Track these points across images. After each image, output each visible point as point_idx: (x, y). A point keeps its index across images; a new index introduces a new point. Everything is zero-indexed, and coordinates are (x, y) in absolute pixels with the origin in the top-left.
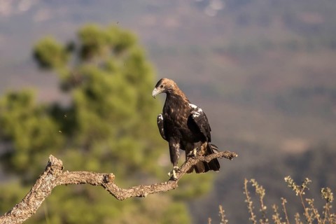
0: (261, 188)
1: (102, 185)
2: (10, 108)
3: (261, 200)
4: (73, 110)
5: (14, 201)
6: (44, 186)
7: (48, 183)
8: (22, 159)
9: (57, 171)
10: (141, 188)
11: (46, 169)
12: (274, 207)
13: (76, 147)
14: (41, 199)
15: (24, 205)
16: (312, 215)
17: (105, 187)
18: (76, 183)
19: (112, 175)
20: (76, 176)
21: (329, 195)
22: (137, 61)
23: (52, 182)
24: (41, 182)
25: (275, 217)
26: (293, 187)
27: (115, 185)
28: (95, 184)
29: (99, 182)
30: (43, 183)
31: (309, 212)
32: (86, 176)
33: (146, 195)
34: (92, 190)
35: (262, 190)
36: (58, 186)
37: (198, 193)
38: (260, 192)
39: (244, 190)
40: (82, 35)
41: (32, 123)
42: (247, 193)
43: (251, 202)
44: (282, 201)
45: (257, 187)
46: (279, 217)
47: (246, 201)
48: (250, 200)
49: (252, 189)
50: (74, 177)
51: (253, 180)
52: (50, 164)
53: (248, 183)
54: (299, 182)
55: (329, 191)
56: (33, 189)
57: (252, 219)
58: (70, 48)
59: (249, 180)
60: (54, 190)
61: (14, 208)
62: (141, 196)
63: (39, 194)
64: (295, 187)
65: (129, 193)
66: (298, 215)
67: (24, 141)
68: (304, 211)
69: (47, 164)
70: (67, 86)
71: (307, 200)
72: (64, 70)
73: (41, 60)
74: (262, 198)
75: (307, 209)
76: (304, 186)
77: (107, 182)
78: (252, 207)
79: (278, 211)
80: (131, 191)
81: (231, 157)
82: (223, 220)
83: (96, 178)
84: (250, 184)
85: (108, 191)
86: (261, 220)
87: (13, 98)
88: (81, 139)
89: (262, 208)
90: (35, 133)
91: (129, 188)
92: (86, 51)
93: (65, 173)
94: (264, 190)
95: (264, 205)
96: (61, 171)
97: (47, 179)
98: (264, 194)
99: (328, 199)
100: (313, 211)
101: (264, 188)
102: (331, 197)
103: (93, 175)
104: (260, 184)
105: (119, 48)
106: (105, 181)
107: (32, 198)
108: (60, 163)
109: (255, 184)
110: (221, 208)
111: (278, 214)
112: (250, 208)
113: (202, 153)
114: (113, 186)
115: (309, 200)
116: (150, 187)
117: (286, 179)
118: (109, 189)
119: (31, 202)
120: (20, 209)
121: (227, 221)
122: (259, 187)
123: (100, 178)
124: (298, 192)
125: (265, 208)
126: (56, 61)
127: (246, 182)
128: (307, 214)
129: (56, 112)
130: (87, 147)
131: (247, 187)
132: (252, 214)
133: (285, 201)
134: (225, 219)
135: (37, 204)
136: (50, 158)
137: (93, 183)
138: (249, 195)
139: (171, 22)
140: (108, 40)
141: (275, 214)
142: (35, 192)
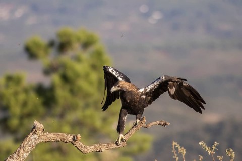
0: (183, 148)
1: (72, 143)
2: (7, 86)
3: (183, 157)
4: (52, 89)
5: (9, 153)
6: (30, 143)
7: (33, 141)
8: (14, 122)
9: (39, 132)
10: (100, 145)
11: (32, 131)
13: (53, 116)
14: (28, 152)
15: (16, 156)
17: (74, 145)
18: (53, 141)
19: (79, 136)
20: (53, 136)
21: (232, 154)
22: (99, 54)
23: (36, 140)
24: (28, 140)
26: (206, 149)
27: (81, 143)
28: (67, 142)
29: (70, 141)
30: (29, 141)
32: (61, 136)
33: (103, 150)
34: (64, 146)
36: (40, 143)
37: (141, 150)
38: (182, 151)
40: (60, 35)
41: (22, 97)
42: (174, 151)
43: (178, 158)
44: (200, 158)
45: (179, 148)
47: (174, 157)
48: (177, 157)
50: (52, 136)
51: (176, 144)
52: (34, 127)
54: (210, 145)
55: (232, 150)
56: (22, 145)
58: (51, 44)
60: (37, 146)
61: (8, 158)
62: (99, 152)
63: (27, 148)
64: (207, 149)
65: (91, 149)
67: (16, 110)
69: (32, 127)
70: (48, 72)
71: (218, 157)
72: (46, 60)
73: (31, 53)
74: (183, 155)
76: (214, 148)
77: (75, 141)
80: (93, 147)
81: (165, 125)
83: (68, 138)
85: (76, 147)
87: (9, 79)
88: (58, 110)
90: (25, 104)
91: (92, 146)
92: (62, 46)
93: (45, 134)
94: (185, 150)
96: (43, 132)
97: (32, 138)
98: (185, 152)
99: (231, 156)
103: (66, 136)
104: (181, 146)
105: (86, 45)
106: (74, 140)
107: (22, 152)
108: (42, 126)
109: (178, 146)
113: (144, 121)
114: (79, 144)
115: (220, 157)
116: (106, 145)
117: (200, 143)
118: (77, 146)
119: (20, 154)
120: (13, 159)
122: (181, 148)
123: (70, 138)
124: (210, 152)
126: (41, 53)
129: (40, 90)
130: (62, 116)
131: (174, 148)
133: (202, 158)
135: (25, 155)
136: (35, 123)
137: (65, 141)
138: (176, 153)
139: (124, 27)
140: (78, 39)
142: (23, 147)
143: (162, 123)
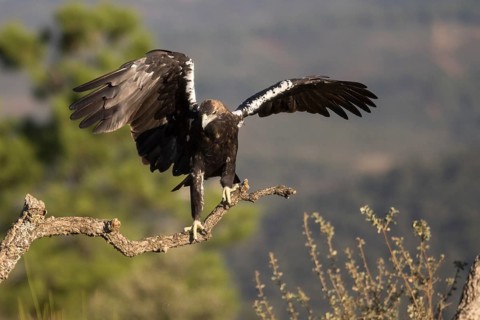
0: (328, 225)
1: (103, 236)
3: (329, 243)
4: (53, 126)
6: (18, 239)
7: (24, 234)
9: (37, 217)
10: (160, 239)
11: (22, 215)
12: (347, 251)
13: (60, 179)
14: (16, 257)
16: (401, 260)
17: (106, 239)
18: (65, 233)
19: (117, 222)
20: (64, 223)
21: (424, 230)
23: (30, 233)
24: (14, 233)
25: (349, 265)
26: (373, 222)
27: (120, 236)
28: (92, 235)
29: (99, 231)
30: (17, 235)
31: (398, 256)
32: (79, 224)
33: (166, 248)
35: (329, 228)
36: (39, 239)
38: (327, 231)
39: (304, 229)
40: (60, 18)
42: (307, 233)
43: (314, 246)
44: (358, 242)
45: (322, 224)
46: (355, 265)
47: (307, 244)
48: (313, 243)
49: (315, 228)
50: (62, 225)
51: (316, 215)
52: (26, 208)
53: (309, 220)
54: (381, 213)
55: (424, 224)
56: (3, 243)
57: (317, 269)
58: (45, 37)
59: (310, 214)
60: (33, 244)
62: (158, 251)
63: (12, 250)
64: (376, 221)
65: (141, 246)
66: (382, 261)
68: (390, 256)
69: (22, 206)
70: (42, 92)
71: (393, 239)
72: (37, 69)
74: (329, 239)
75: (394, 252)
76: (389, 219)
77: (109, 231)
78: (316, 252)
79: (353, 257)
80: (144, 243)
81: (287, 194)
82: (275, 273)
83: (94, 225)
84: (311, 221)
85: (112, 243)
86: (330, 271)
88: (67, 166)
89: (330, 253)
91: (142, 240)
92: (68, 40)
93: (49, 220)
94: (332, 228)
95: (334, 249)
96: (43, 217)
97: (22, 228)
98: (332, 233)
99: (423, 235)
100: (402, 254)
101: (332, 225)
102: (428, 234)
103: (89, 222)
104: (326, 220)
105: (115, 34)
106: (107, 230)
107: (2, 257)
108: (41, 205)
109: (319, 220)
110: (272, 256)
111: (353, 262)
112: (313, 254)
113: (245, 188)
114: (117, 237)
115: (397, 239)
116: (171, 237)
117: (362, 210)
118: (113, 241)
121: (281, 274)
122: (325, 224)
123: (99, 226)
124: (380, 228)
125: (335, 253)
127: (306, 217)
128: (394, 259)
129: (29, 129)
130: (77, 178)
131: (308, 225)
132: (317, 262)
133: (362, 242)
134: (278, 271)
135: (10, 264)
136: (27, 198)
137: (89, 233)
138: (311, 236)
140: (99, 24)
141: (349, 261)
142: (6, 247)
143: (280, 191)
